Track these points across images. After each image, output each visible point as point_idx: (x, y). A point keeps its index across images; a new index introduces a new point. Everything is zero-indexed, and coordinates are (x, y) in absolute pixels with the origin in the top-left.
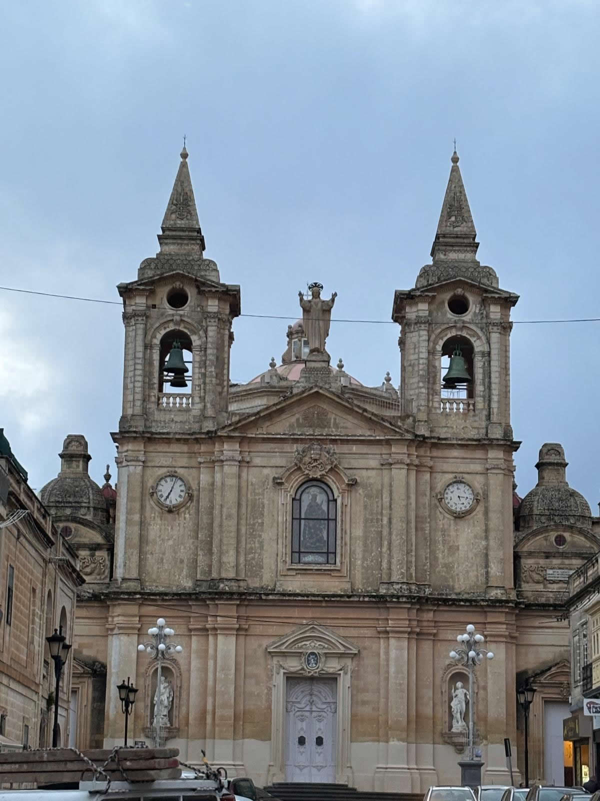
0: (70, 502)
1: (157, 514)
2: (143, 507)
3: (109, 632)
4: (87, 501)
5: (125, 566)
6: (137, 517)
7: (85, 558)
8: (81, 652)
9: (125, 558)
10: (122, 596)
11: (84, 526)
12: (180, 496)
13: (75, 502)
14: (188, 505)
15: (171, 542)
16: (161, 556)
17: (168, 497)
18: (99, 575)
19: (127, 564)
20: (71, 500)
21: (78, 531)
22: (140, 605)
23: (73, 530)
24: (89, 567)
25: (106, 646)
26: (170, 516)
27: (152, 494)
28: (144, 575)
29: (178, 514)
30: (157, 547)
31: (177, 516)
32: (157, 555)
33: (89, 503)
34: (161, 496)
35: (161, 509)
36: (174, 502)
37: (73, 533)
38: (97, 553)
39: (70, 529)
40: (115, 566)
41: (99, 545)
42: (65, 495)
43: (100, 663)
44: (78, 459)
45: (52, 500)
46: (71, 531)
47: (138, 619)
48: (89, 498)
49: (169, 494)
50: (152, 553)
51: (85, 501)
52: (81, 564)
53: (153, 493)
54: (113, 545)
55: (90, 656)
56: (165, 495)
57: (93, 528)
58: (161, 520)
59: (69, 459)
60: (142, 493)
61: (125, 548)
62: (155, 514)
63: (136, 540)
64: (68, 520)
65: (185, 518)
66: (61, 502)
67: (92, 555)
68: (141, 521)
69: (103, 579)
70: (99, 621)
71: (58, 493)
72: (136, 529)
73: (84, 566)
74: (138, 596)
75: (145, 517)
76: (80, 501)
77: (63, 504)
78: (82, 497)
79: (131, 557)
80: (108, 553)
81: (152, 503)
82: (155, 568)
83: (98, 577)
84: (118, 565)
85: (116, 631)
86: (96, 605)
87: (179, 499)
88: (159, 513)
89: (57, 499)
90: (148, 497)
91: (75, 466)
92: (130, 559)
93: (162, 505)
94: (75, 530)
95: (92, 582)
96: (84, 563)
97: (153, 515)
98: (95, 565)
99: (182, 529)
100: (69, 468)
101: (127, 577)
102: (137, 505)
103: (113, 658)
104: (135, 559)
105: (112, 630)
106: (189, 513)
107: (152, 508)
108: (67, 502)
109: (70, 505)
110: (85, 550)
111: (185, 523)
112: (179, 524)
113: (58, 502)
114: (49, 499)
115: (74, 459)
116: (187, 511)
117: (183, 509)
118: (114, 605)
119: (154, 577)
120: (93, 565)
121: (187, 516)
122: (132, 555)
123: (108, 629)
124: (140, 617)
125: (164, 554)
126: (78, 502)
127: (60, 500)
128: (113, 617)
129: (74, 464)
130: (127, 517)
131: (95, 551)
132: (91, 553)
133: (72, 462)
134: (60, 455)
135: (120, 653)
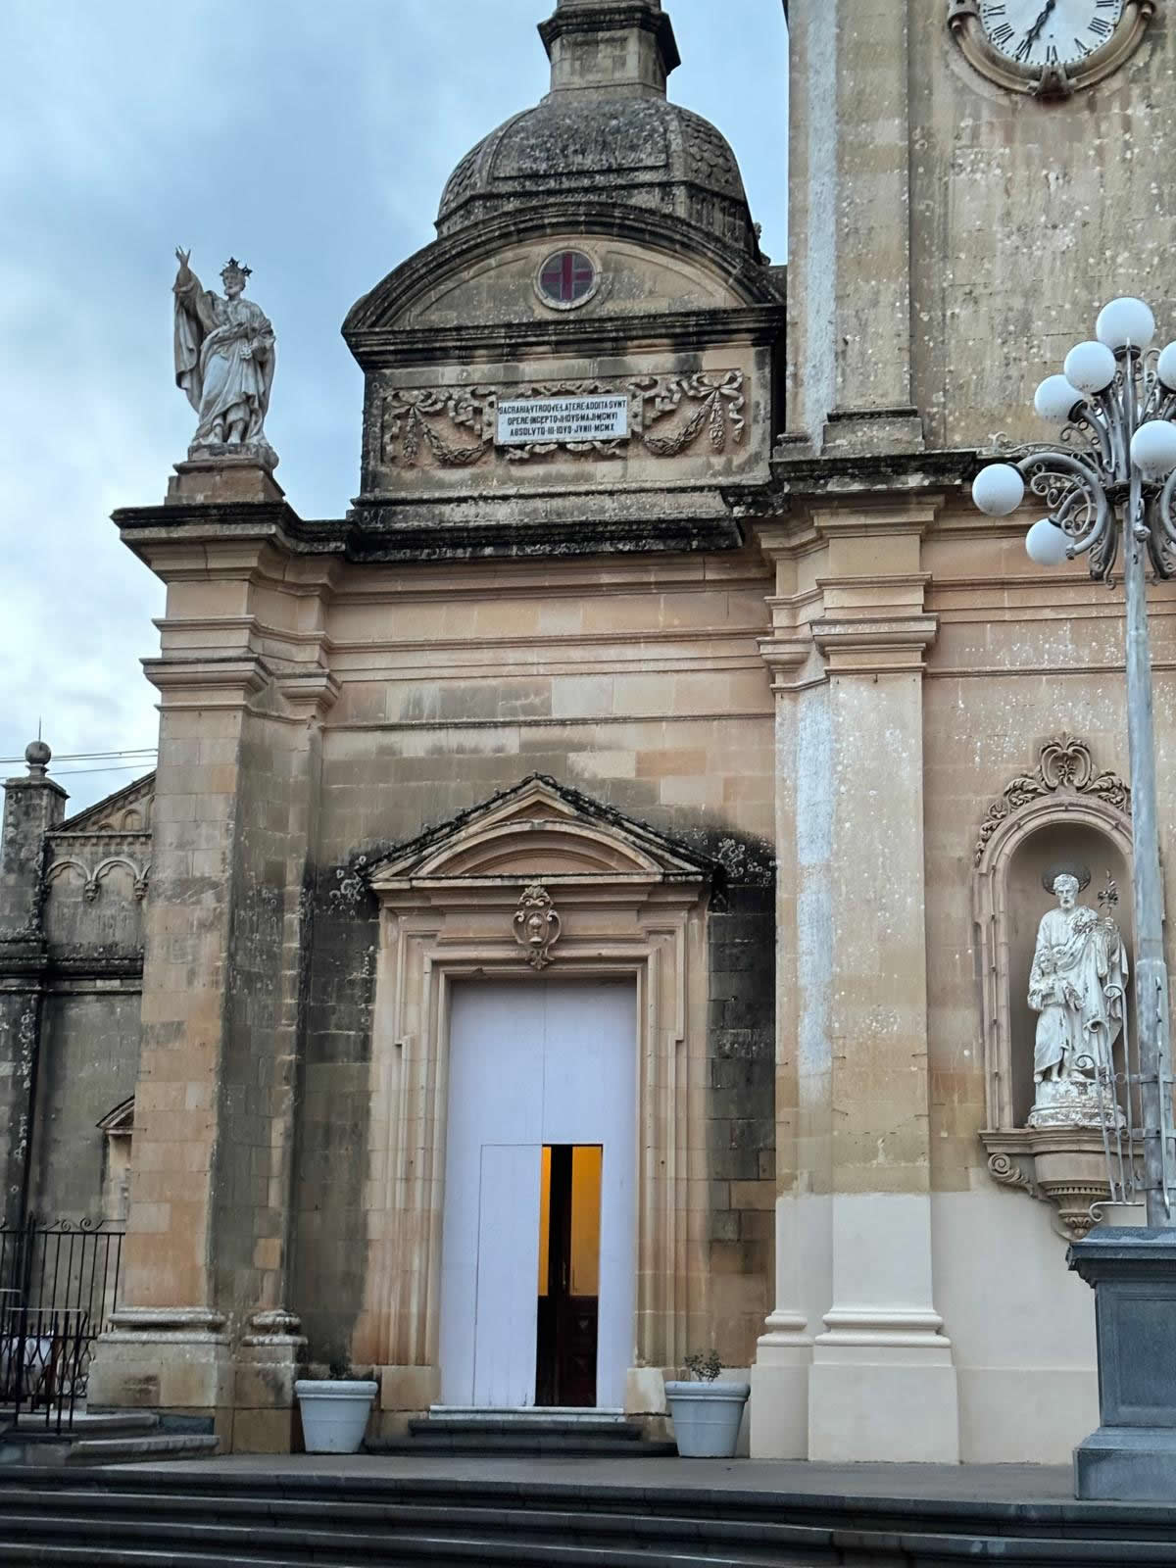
0: (581, 173)
1: (986, 115)
2: (915, 95)
3: (780, 682)
4: (661, 160)
5: (841, 355)
6: (889, 132)
7: (654, 384)
8: (651, 796)
9: (839, 323)
10: (833, 486)
11: (643, 244)
12: (1097, 26)
13: (609, 170)
14: (1140, 60)
15: (1065, 239)
16: (1018, 303)
17: (1034, 34)
18: (720, 451)
19: (853, 351)
20: (588, 161)
21: (618, 270)
22: (929, 535)
23: (598, 267)
24: (676, 419)
25: (769, 759)
26: (1051, 120)
27: (957, 26)
28: (939, 397)
29: (1091, 105)
30: (997, 268)
31: (1086, 114)
32: (998, 301)
33: (667, 166)
34: (1005, 32)
35: (1009, 91)
36: (1069, 56)
37: (596, 279)
38: (711, 359)
39: (586, 264)
40: (795, 375)
41: (713, 315)
42: (564, 148)
43: (740, 839)
44: (619, 34)
45: (508, 168)
46: (588, 275)
47: (918, 597)
48: (667, 147)
49: (1042, 21)
50: (971, 297)
51: (649, 162)
52: (637, 406)
53: (962, 17)
54: (782, 310)
55: (694, 810)
56: (1021, 28)
57: (685, 248)
58: (1009, 140)
59: (580, 37)
60: (910, 19)
61: (839, 275)
62: (976, 117)
63: (890, 237)
64: (571, 226)
65: (1127, 125)
66: (546, 176)
67: (687, 371)
68: (911, 151)
69: (742, 469)
70: (726, 649)
71: (533, 141)
72: (890, 186)
73: (652, 414)
74: (914, 481)
75: (928, 135)
76: (626, 164)
77: (552, 184)
78: (633, 148)
79: (869, 314)
80: (760, 354)
81: (959, 67)
82: (991, 364)
83: (718, 462)
84: (806, 372)
85: (813, 670)
86: (710, 576)
87: (1094, 42)
88: (998, 110)
89: (527, 165)
90: (940, 41)
91: (609, 63)
92: (863, 327)
93: (1011, 69)
94: (606, 267)
95: (692, 482)
96: (649, 401)
97: (968, 122)
98: (703, 408)
99: (1115, 172)
100: (584, 71)
101: (854, 404)
102: (889, 80)
103: (802, 799)
104: (889, 321)
105: (795, 665)
106: (1146, 95)
107: (963, 90)
108: (570, 174)
109: (586, 182)
110: (649, 350)
111: (1127, 146)
112: (1100, 151)
113: (534, 176)
114: (493, 167)
115: (601, 35)
116: (1136, 91)
117: (1116, 83)
118: (797, 553)
119: (991, 402)
120: (691, 412)
121: (1138, 111)
122: (875, 303)
123: (771, 668)
124: (931, 588)
125: (1032, 293)
126: (620, 170)
127: (543, 167)
128: (794, 606)
129: (604, 55)
130: (841, 140)
131: (700, 346)
132: (680, 361)
133: (597, 43)
134: (541, 27)
135: (835, 765)
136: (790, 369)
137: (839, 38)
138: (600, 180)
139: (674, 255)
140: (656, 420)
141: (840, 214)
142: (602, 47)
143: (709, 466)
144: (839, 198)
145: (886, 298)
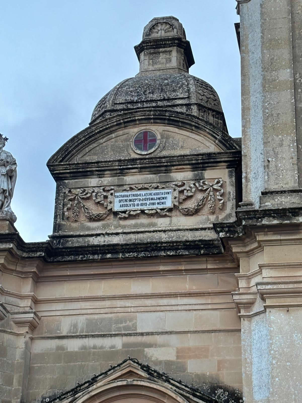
0: (152, 101)
2: (296, 60)
3: (243, 313)
4: (186, 95)
5: (266, 167)
6: (285, 75)
7: (183, 184)
8: (183, 368)
11: (178, 127)
13: (164, 99)
18: (213, 213)
19: (272, 165)
20: (155, 96)
21: (168, 138)
23: (159, 137)
24: (193, 200)
25: (238, 350)
33: (189, 98)
37: (158, 142)
38: (209, 174)
39: (154, 136)
40: (246, 177)
41: (209, 155)
42: (145, 91)
43: (225, 389)
44: (168, 49)
45: (121, 99)
46: (155, 140)
48: (189, 91)
51: (182, 96)
52: (176, 194)
54: (240, 152)
55: (204, 375)
57: (197, 128)
59: (152, 51)
60: (293, 29)
63: (287, 117)
64: (147, 120)
66: (137, 102)
67: (198, 179)
68: (295, 83)
70: (217, 300)
71: (131, 89)
72: (286, 96)
73: (183, 197)
76: (171, 97)
77: (139, 105)
78: (174, 91)
79: (278, 149)
80: (230, 172)
84: (251, 176)
85: (258, 307)
86: (209, 266)
89: (129, 98)
91: (164, 60)
92: (276, 155)
94: (162, 137)
95: (201, 226)
96: (181, 192)
98: (205, 195)
101: (273, 187)
102: (285, 54)
103: (254, 369)
104: (288, 152)
105: (250, 305)
108: (147, 102)
109: (154, 104)
110: (181, 171)
113: (132, 102)
114: (115, 99)
115: (161, 50)
118: (249, 254)
120: (200, 196)
122: (281, 145)
123: (238, 306)
126: (169, 100)
127: (136, 99)
128: (249, 278)
129: (162, 58)
130: (264, 79)
131: (204, 169)
132: (195, 175)
133: (159, 53)
134: (136, 48)
135: (270, 351)
136: (244, 175)
137: (262, 37)
138: (160, 103)
139: (192, 131)
140: (185, 200)
141: (264, 108)
142: (161, 54)
143: (209, 220)
144: (264, 102)
145: (286, 143)
